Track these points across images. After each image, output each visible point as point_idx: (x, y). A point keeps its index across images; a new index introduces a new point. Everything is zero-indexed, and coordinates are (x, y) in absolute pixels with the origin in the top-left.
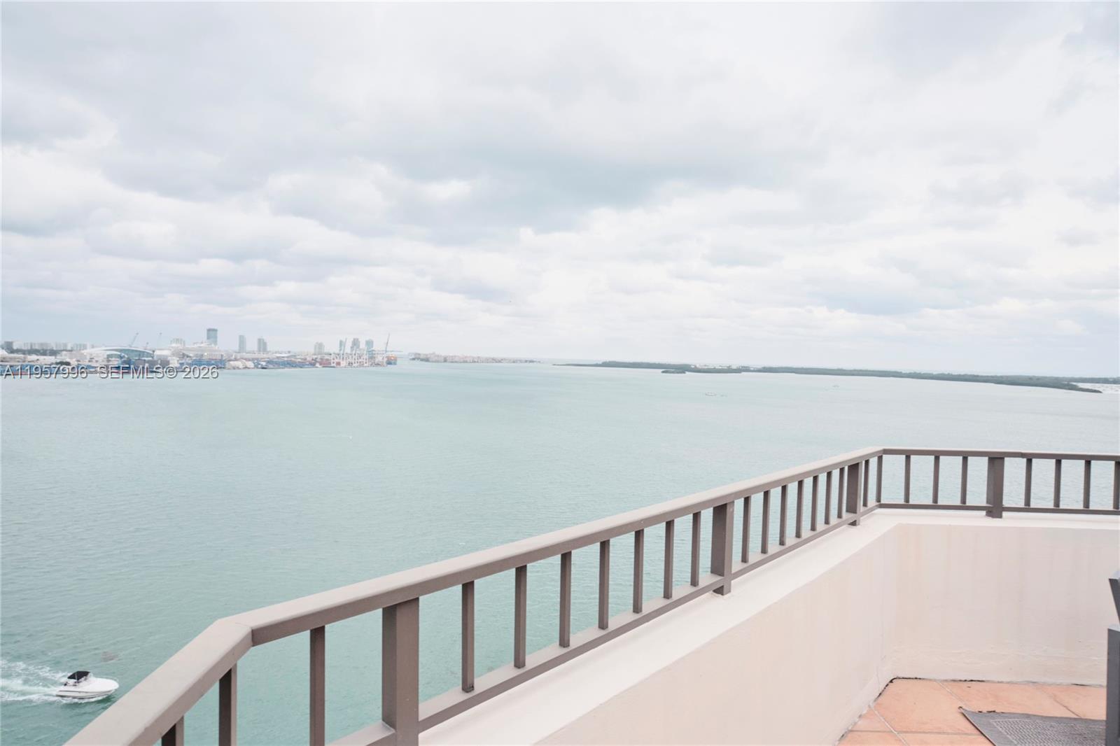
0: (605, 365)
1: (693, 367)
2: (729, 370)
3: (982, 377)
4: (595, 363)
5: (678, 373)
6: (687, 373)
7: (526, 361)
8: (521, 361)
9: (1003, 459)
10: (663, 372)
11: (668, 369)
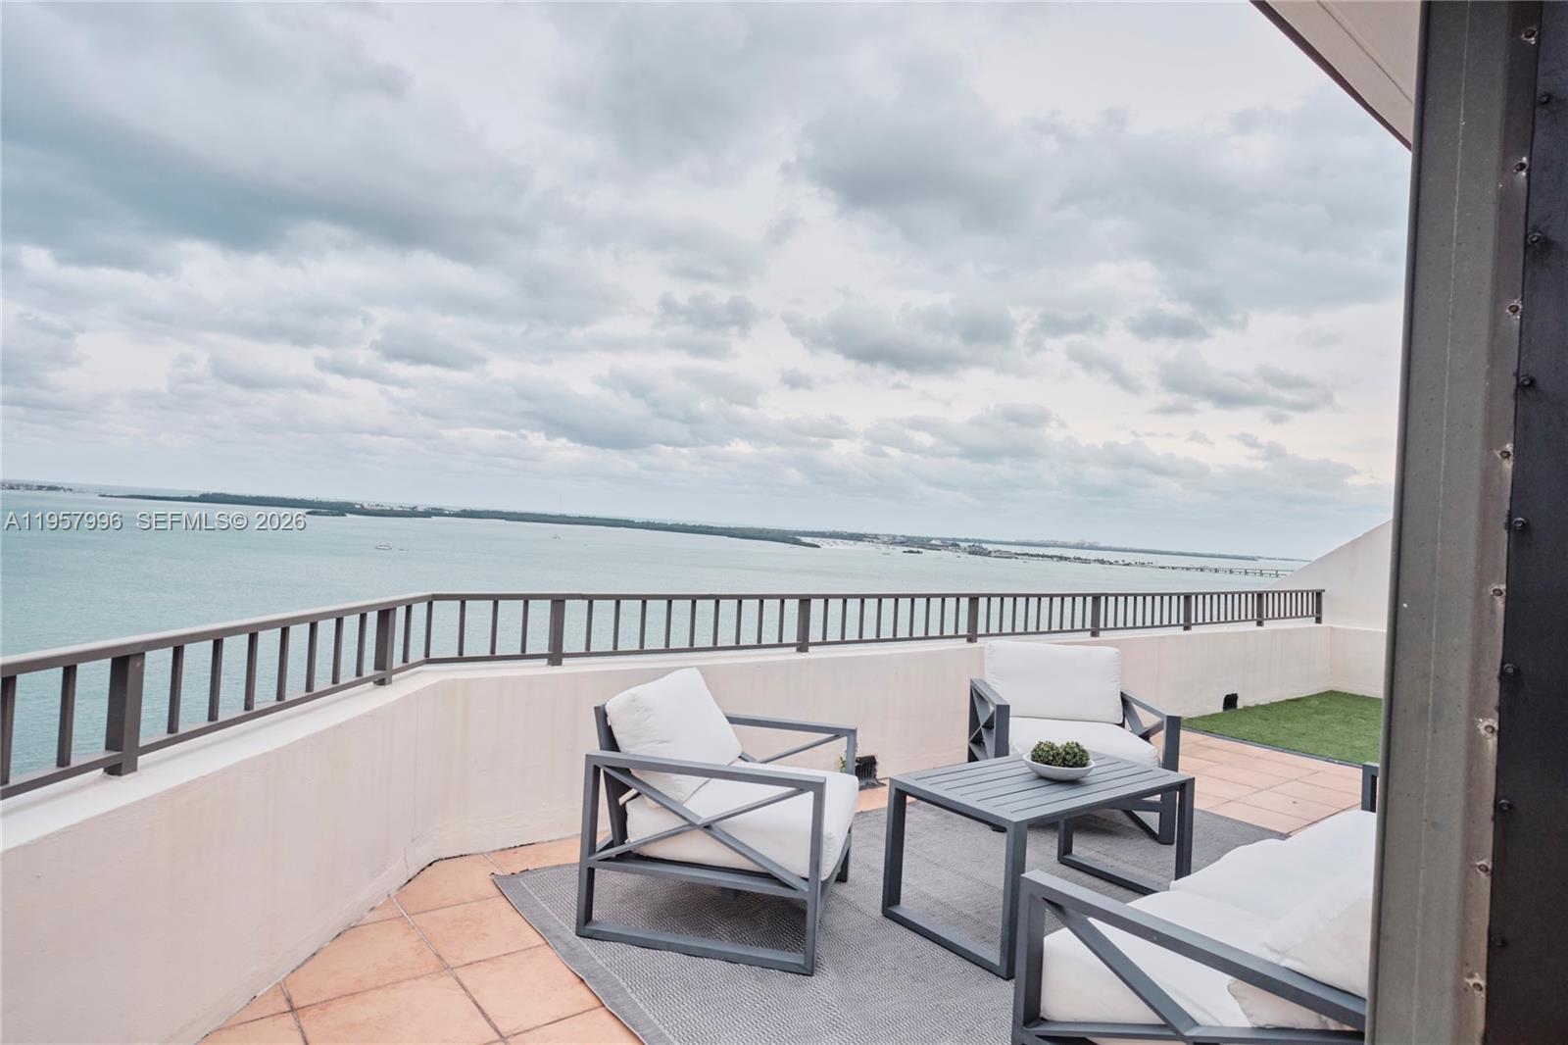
0: (205, 498)
1: (358, 506)
2: (413, 513)
3: (716, 528)
4: (186, 495)
5: (334, 515)
6: (349, 516)
7: (40, 488)
8: (28, 487)
9: (564, 601)
10: (308, 513)
11: (317, 508)
